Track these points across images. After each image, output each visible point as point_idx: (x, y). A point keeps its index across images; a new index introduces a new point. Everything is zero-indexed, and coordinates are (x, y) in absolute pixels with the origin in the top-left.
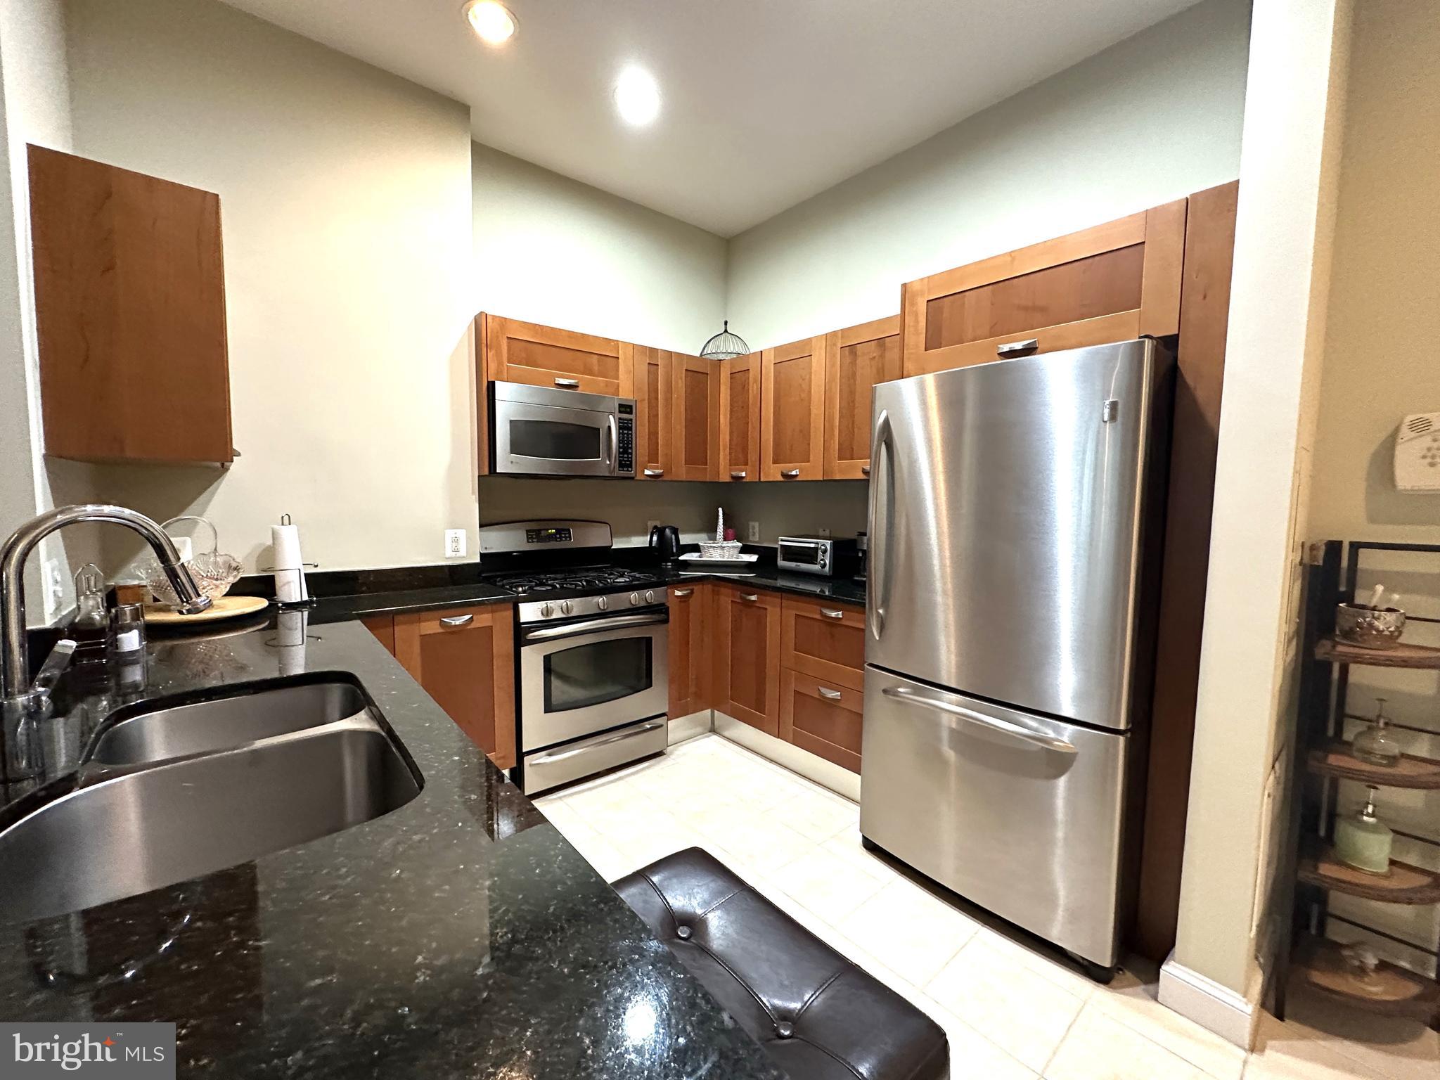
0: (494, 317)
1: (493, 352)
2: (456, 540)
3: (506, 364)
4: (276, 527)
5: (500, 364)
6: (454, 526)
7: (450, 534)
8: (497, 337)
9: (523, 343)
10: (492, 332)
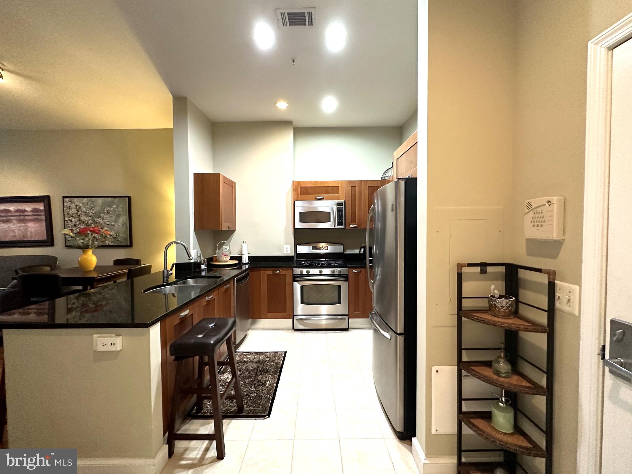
0: (296, 181)
1: (296, 192)
2: (287, 248)
3: (300, 195)
4: (242, 244)
5: (298, 195)
6: (286, 244)
7: (285, 247)
8: (297, 187)
9: (305, 188)
10: (295, 186)
